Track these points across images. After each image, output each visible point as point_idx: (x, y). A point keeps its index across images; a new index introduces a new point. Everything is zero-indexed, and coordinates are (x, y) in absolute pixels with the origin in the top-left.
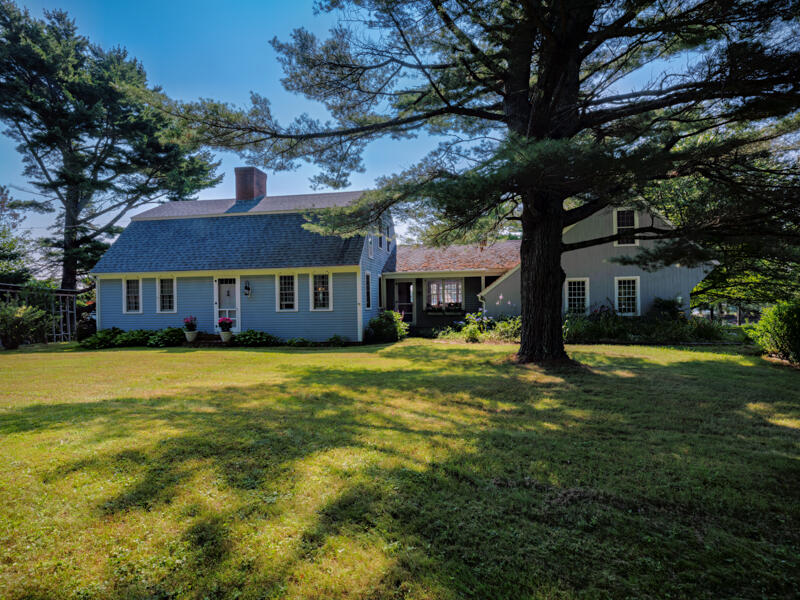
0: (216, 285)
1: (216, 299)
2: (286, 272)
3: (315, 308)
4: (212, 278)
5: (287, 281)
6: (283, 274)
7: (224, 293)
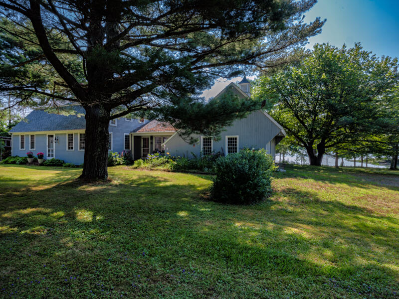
0: (47, 137)
1: (47, 145)
2: (70, 132)
3: (80, 149)
4: (46, 135)
5: (71, 136)
6: (70, 133)
7: (51, 140)
